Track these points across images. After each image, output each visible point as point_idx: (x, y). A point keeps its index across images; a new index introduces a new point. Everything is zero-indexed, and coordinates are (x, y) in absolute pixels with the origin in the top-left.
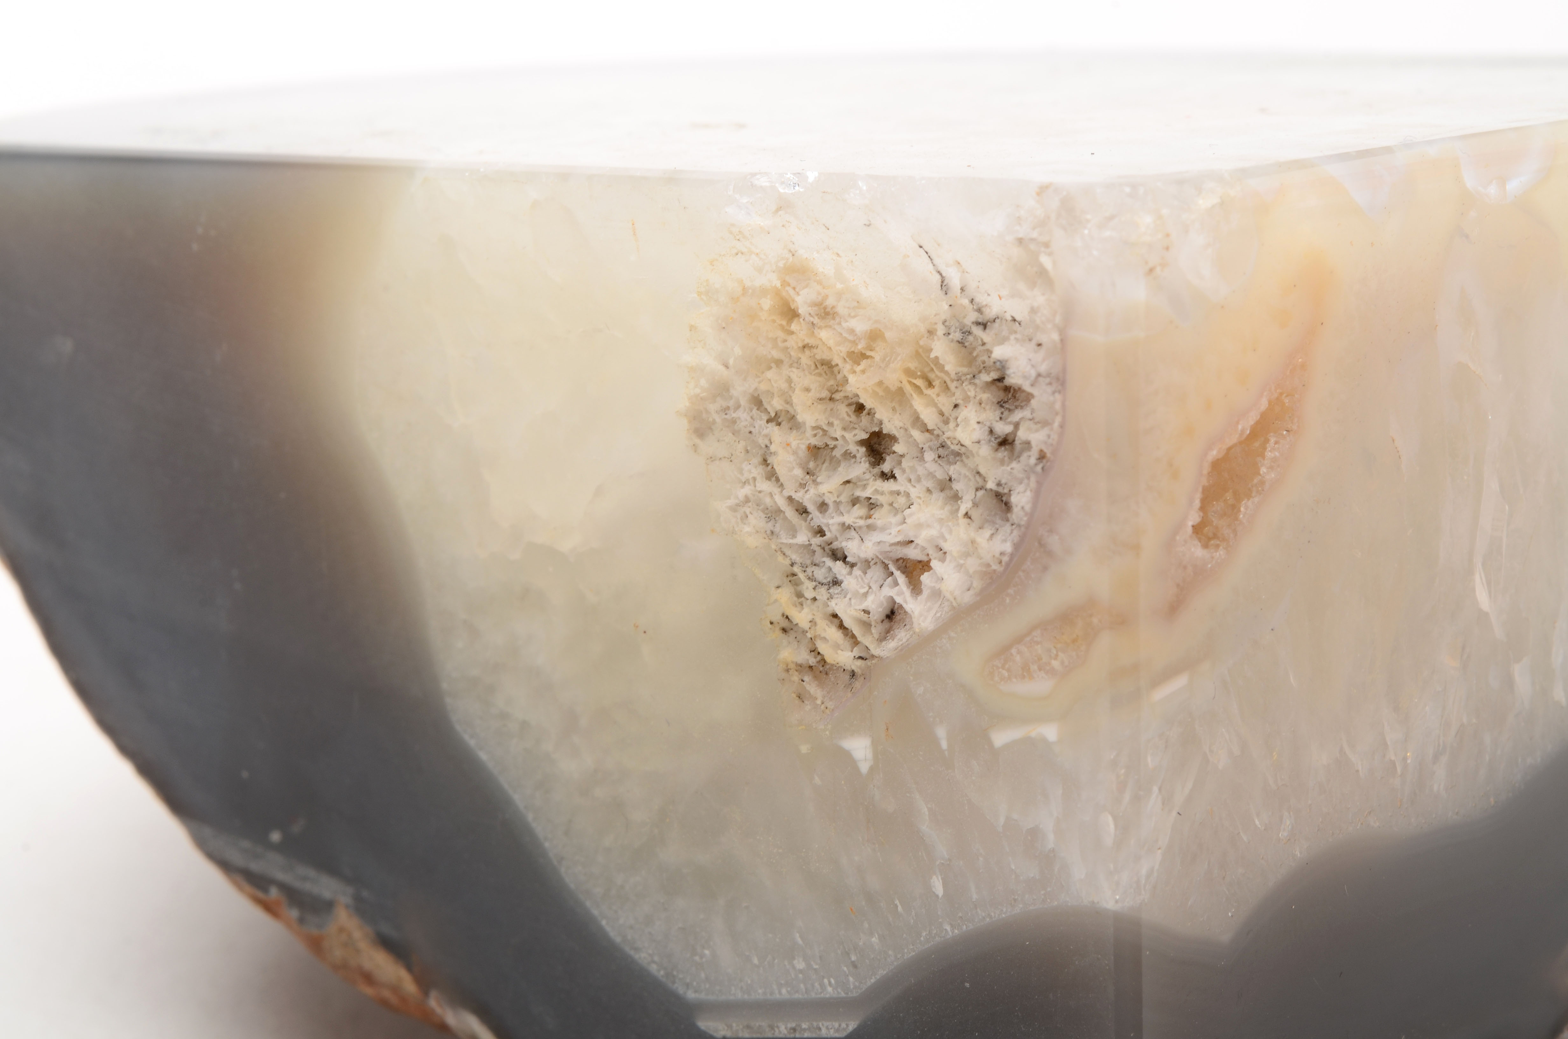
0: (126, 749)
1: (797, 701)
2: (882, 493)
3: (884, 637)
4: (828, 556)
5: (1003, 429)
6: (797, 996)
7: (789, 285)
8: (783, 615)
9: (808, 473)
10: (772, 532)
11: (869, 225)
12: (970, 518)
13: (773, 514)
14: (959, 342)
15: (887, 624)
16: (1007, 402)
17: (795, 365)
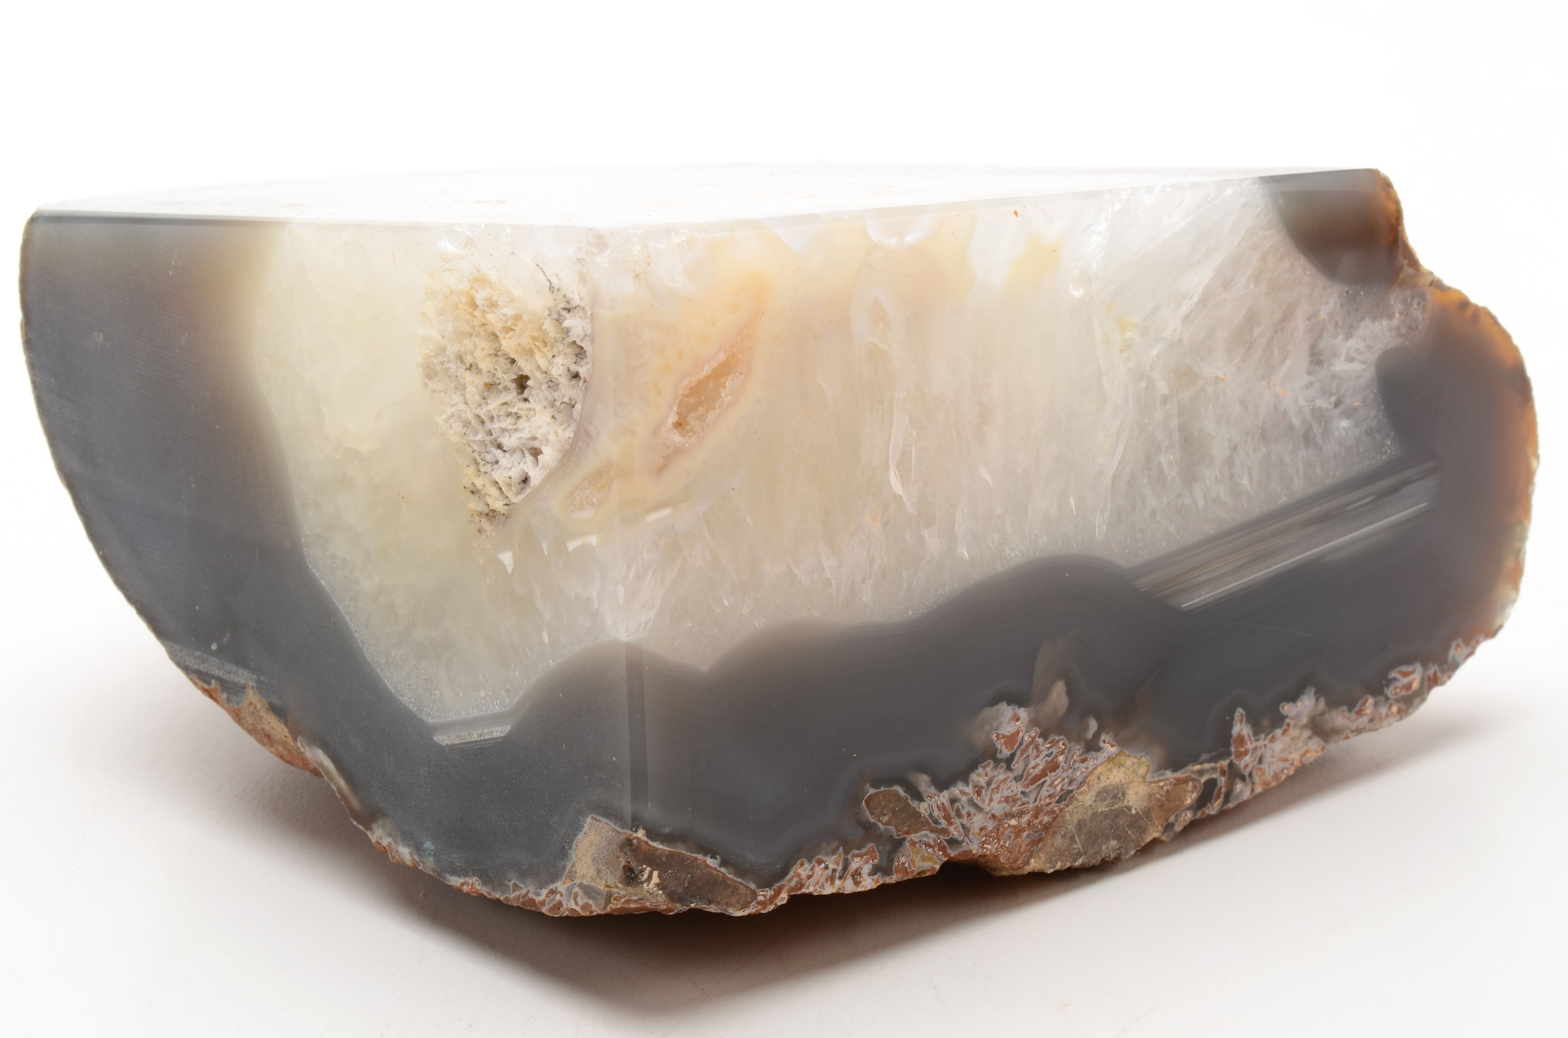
0: (131, 599)
1: (478, 534)
2: (522, 410)
3: (518, 493)
4: (495, 447)
5: (574, 368)
6: (481, 714)
7: (474, 289)
8: (472, 483)
9: (483, 398)
10: (465, 434)
11: (514, 254)
12: (555, 419)
13: (467, 424)
14: (556, 320)
15: (522, 485)
16: (581, 354)
17: (478, 336)
